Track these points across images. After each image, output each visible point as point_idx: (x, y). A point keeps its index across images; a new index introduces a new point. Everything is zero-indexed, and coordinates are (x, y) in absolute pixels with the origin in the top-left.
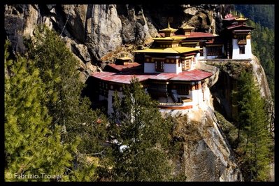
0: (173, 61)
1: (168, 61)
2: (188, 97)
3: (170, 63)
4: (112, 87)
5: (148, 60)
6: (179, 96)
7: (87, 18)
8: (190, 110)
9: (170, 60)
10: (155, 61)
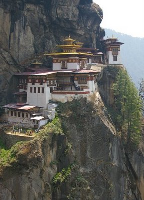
0: (74, 61)
1: (70, 61)
2: (86, 85)
3: (72, 62)
4: (30, 81)
5: (55, 61)
6: (80, 85)
7: (11, 33)
8: (88, 95)
9: (72, 60)
10: (61, 61)
